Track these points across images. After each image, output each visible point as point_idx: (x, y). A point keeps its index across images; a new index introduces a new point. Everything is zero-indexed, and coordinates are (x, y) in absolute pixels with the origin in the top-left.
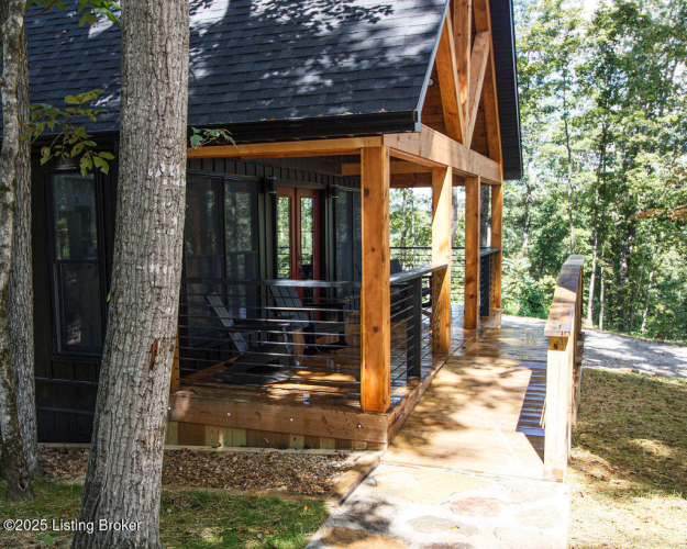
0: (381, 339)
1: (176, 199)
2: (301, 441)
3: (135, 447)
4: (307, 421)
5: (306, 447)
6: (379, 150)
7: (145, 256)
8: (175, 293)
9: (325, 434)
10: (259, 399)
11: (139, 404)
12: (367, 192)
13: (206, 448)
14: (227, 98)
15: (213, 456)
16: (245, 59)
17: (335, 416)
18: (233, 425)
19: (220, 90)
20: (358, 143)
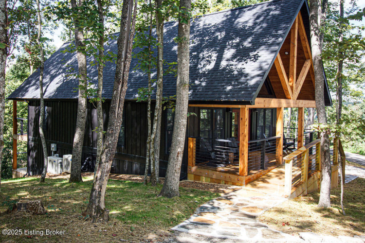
0: (244, 157)
1: (184, 126)
2: (224, 182)
3: (174, 171)
4: (225, 177)
5: (225, 184)
6: (245, 108)
7: (178, 136)
8: (183, 143)
9: (230, 181)
10: (214, 170)
11: (175, 163)
12: (242, 119)
13: (200, 182)
14: (209, 93)
15: (201, 184)
16: (216, 82)
17: (232, 176)
18: (207, 177)
19: (208, 90)
20: (240, 106)
